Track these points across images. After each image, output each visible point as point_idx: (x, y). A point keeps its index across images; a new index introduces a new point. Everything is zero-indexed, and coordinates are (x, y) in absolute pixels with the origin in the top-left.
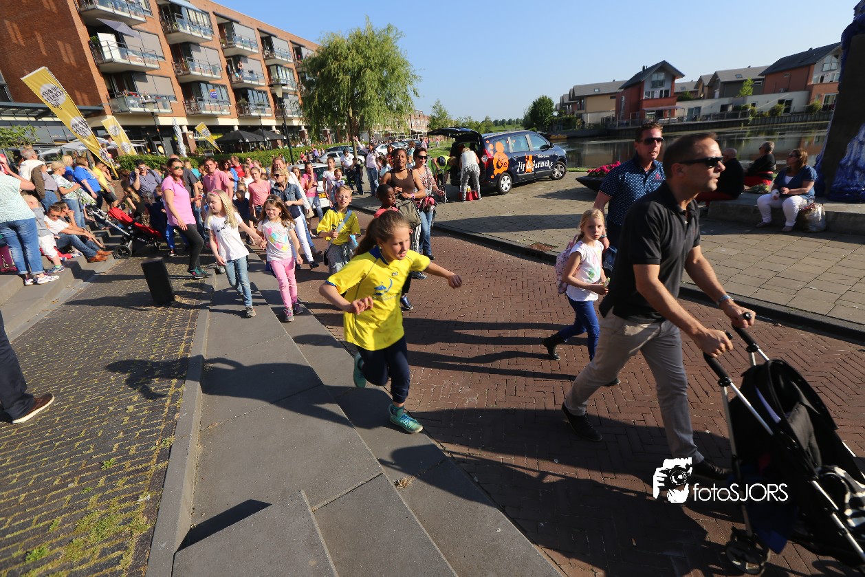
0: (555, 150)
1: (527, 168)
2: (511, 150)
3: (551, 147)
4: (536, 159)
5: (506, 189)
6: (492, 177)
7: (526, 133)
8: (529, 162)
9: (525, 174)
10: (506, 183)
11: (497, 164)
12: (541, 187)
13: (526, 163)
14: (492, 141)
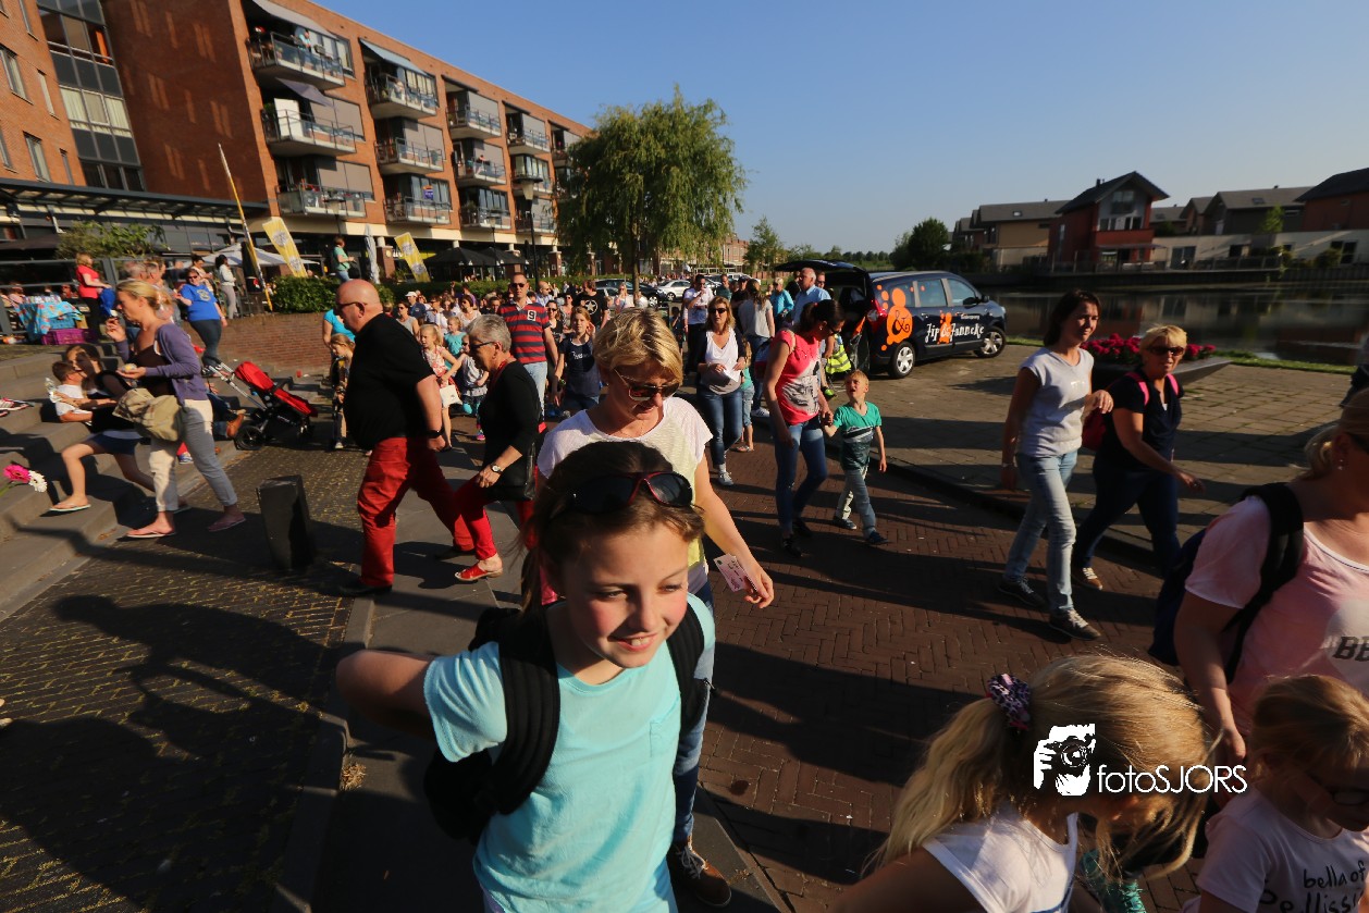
0: (989, 308)
1: (942, 335)
2: (918, 304)
3: (983, 300)
4: (957, 320)
5: (905, 369)
6: (884, 348)
7: (943, 276)
8: (945, 325)
9: (938, 345)
10: (905, 360)
11: (894, 326)
12: (964, 371)
13: (939, 326)
14: (888, 286)
